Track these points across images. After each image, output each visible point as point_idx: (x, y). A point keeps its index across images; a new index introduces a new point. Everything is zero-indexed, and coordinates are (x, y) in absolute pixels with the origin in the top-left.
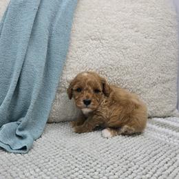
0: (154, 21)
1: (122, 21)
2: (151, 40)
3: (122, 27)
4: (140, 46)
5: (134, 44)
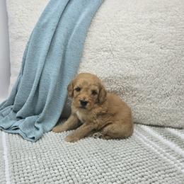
0: (174, 31)
2: (167, 50)
3: (136, 38)
4: (153, 57)
5: (147, 55)
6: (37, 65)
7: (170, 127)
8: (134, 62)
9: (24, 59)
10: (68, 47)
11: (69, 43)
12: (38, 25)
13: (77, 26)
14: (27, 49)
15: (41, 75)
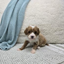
1: (42, 9)
4: (49, 18)
5: (47, 17)
6: (7, 21)
7: (58, 44)
8: (43, 19)
9: (2, 19)
10: (19, 15)
11: (19, 13)
12: (7, 7)
13: (22, 7)
14: (3, 16)
15: (9, 25)
